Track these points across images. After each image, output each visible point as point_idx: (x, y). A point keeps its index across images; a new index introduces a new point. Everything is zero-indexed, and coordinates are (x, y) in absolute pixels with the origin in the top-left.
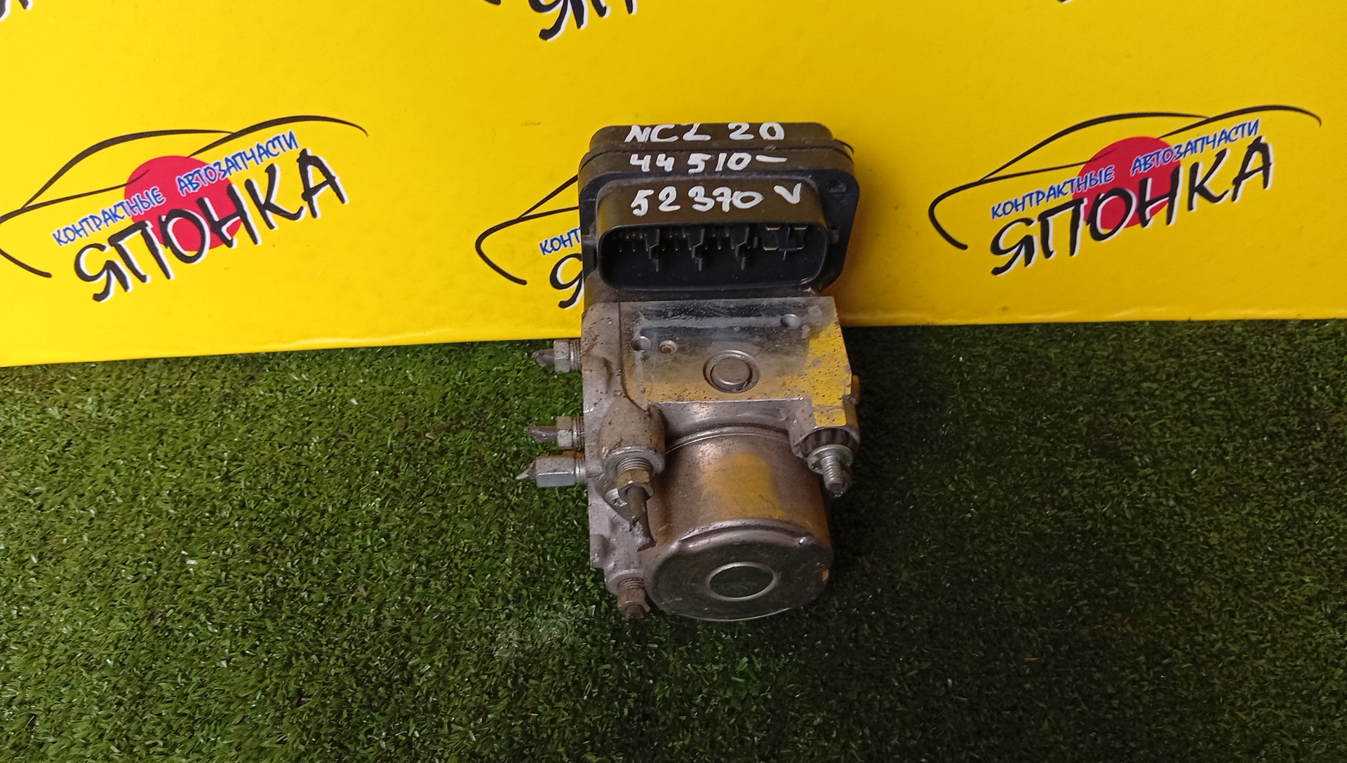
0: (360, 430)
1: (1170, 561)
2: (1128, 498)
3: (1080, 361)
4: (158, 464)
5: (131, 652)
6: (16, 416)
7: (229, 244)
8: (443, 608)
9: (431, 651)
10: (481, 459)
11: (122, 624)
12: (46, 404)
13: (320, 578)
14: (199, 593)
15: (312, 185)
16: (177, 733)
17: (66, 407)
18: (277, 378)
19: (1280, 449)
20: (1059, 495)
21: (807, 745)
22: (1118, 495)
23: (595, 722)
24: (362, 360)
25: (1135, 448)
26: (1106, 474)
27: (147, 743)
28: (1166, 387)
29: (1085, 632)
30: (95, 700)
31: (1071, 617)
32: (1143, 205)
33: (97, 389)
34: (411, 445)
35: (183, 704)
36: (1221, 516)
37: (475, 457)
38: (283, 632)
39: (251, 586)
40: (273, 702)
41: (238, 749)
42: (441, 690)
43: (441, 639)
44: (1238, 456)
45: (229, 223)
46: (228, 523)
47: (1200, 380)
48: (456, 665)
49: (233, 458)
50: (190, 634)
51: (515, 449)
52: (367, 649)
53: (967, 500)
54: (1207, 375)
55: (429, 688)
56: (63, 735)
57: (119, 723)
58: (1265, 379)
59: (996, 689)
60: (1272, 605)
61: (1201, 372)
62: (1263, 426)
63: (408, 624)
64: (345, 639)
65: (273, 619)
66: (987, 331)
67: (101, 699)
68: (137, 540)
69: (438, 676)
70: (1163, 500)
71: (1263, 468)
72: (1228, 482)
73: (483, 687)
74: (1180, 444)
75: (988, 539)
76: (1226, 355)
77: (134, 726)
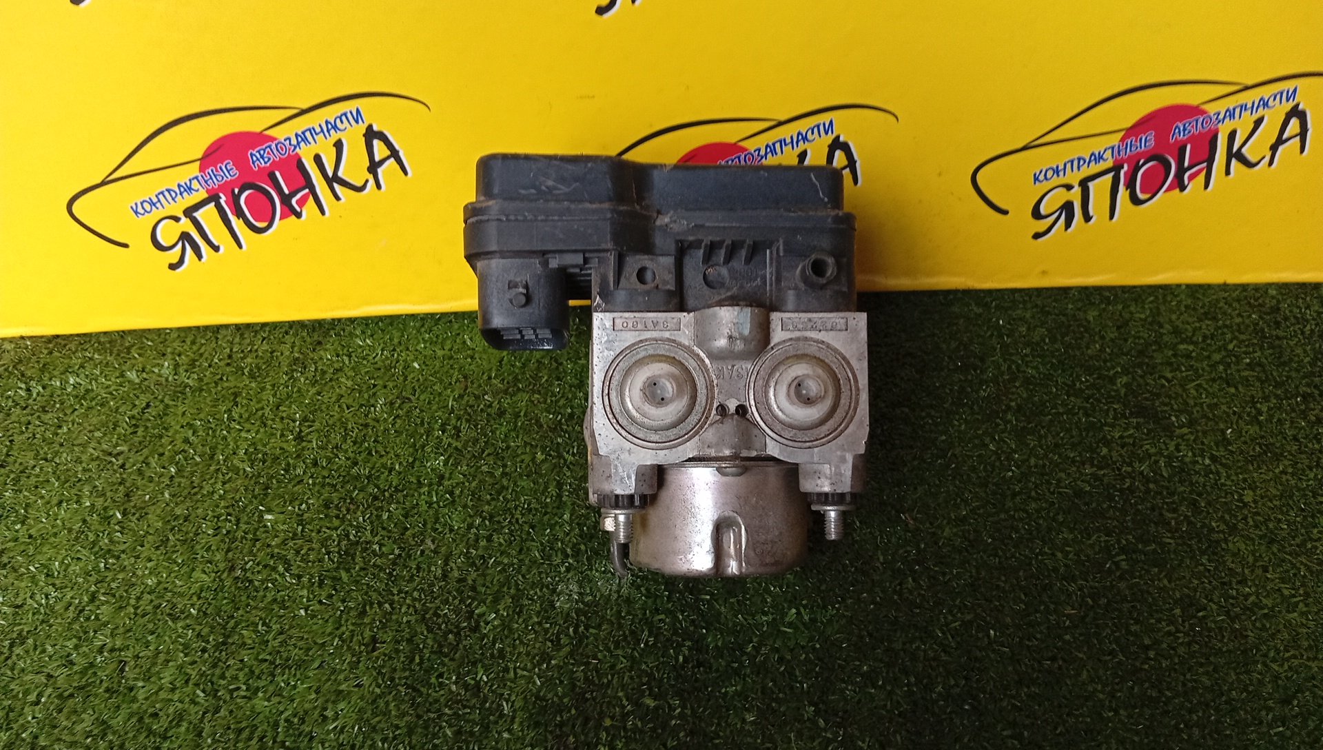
0: (422, 392)
1: (1205, 518)
2: (1165, 457)
3: (1119, 324)
4: (233, 425)
5: (213, 602)
6: (96, 380)
7: (299, 215)
8: (506, 561)
9: (496, 601)
10: (537, 421)
11: (204, 576)
12: (124, 368)
13: (390, 531)
14: (278, 546)
15: (377, 159)
16: (259, 678)
17: (143, 371)
18: (343, 343)
19: (1313, 410)
20: (1098, 454)
21: (855, 692)
22: (1155, 455)
23: (651, 668)
24: (423, 326)
25: (1172, 408)
26: (1144, 433)
27: (231, 687)
28: (1202, 349)
29: (1122, 585)
30: (181, 647)
31: (1110, 571)
32: (1181, 171)
33: (173, 353)
34: (471, 407)
35: (264, 650)
36: (1255, 475)
37: (531, 419)
38: (357, 582)
39: (326, 539)
40: (349, 648)
41: (317, 692)
42: (507, 637)
43: (505, 589)
44: (1272, 416)
45: (299, 196)
46: (302, 480)
47: (1235, 342)
48: (518, 614)
49: (305, 419)
50: (270, 585)
51: (569, 411)
52: (435, 599)
53: (1007, 459)
54: (1242, 337)
55: (494, 636)
56: (152, 679)
57: (203, 669)
58: (1300, 341)
59: (1037, 639)
60: (1304, 561)
61: (1237, 334)
62: (1297, 387)
63: (474, 575)
64: (415, 589)
65: (348, 571)
66: (1026, 294)
67: (186, 646)
68: (216, 496)
69: (503, 624)
70: (1199, 459)
71: (1296, 427)
72: (1263, 441)
73: (546, 634)
74: (1216, 404)
75: (1029, 497)
76: (1261, 317)
77: (218, 672)
